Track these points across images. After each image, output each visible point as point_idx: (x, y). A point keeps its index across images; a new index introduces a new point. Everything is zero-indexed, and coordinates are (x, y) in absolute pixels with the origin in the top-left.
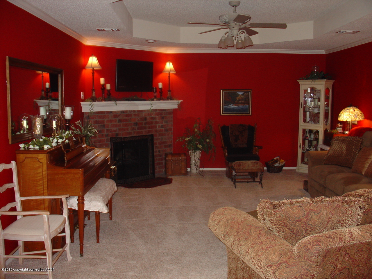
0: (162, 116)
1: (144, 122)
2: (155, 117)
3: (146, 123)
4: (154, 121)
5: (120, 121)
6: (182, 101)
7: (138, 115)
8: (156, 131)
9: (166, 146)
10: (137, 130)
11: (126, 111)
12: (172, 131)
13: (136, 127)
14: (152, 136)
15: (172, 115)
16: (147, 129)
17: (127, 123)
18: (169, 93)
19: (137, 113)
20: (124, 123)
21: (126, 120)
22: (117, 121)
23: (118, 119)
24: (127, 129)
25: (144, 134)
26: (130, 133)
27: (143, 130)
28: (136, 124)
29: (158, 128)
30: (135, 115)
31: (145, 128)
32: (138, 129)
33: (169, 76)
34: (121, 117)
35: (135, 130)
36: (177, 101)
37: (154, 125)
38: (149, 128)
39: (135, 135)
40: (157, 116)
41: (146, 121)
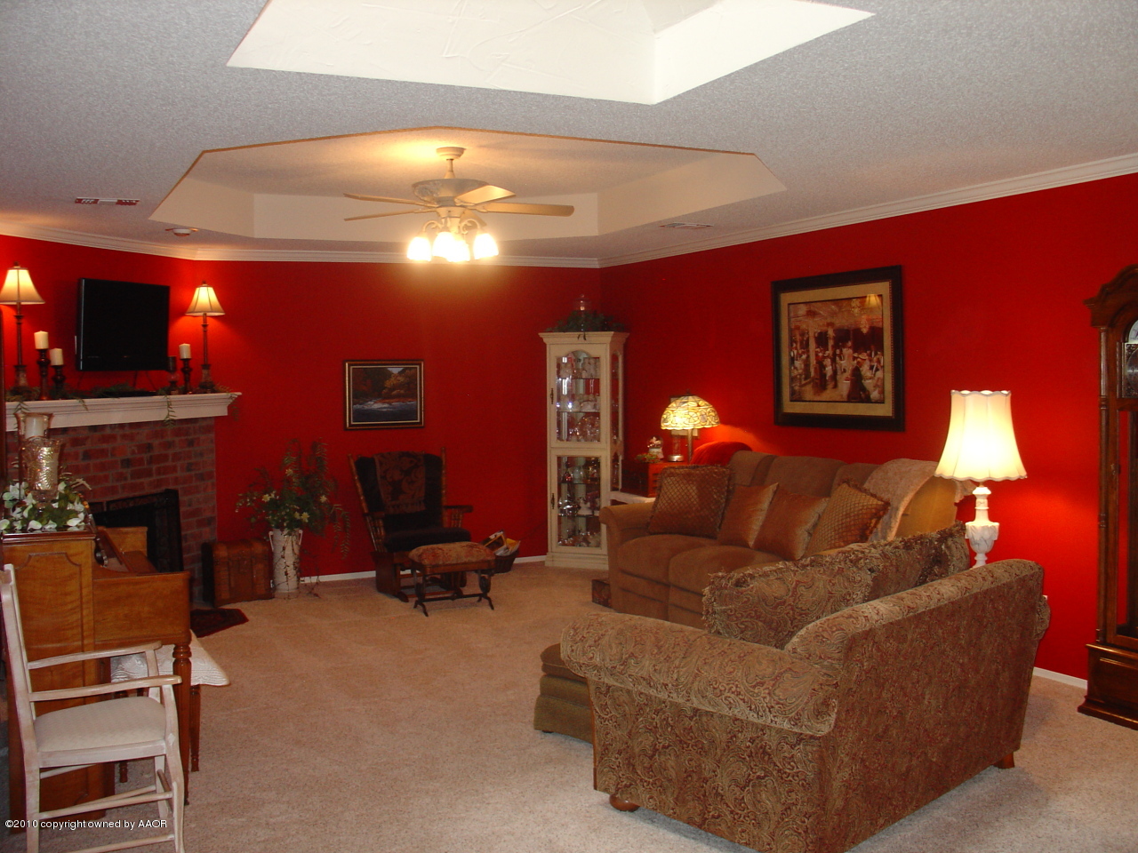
0: (190, 437)
1: (146, 456)
2: (174, 441)
3: (151, 461)
4: (170, 452)
5: (87, 455)
6: (240, 394)
7: (131, 438)
8: (176, 481)
9: (201, 523)
10: (130, 481)
11: (103, 427)
12: (214, 480)
13: (128, 471)
14: (173, 495)
15: (212, 435)
16: (155, 477)
17: (103, 460)
18: (205, 372)
19: (128, 431)
20: (98, 461)
21: (103, 453)
22: (81, 456)
23: (81, 449)
24: (106, 478)
25: (147, 491)
26: (113, 490)
27: (146, 480)
28: (127, 463)
29: (179, 474)
30: (124, 436)
31: (149, 473)
32: (132, 478)
33: (205, 326)
34: (88, 446)
35: (126, 479)
36: (230, 394)
37: (170, 463)
38: (159, 472)
39: (125, 495)
40: (177, 439)
41: (151, 454)
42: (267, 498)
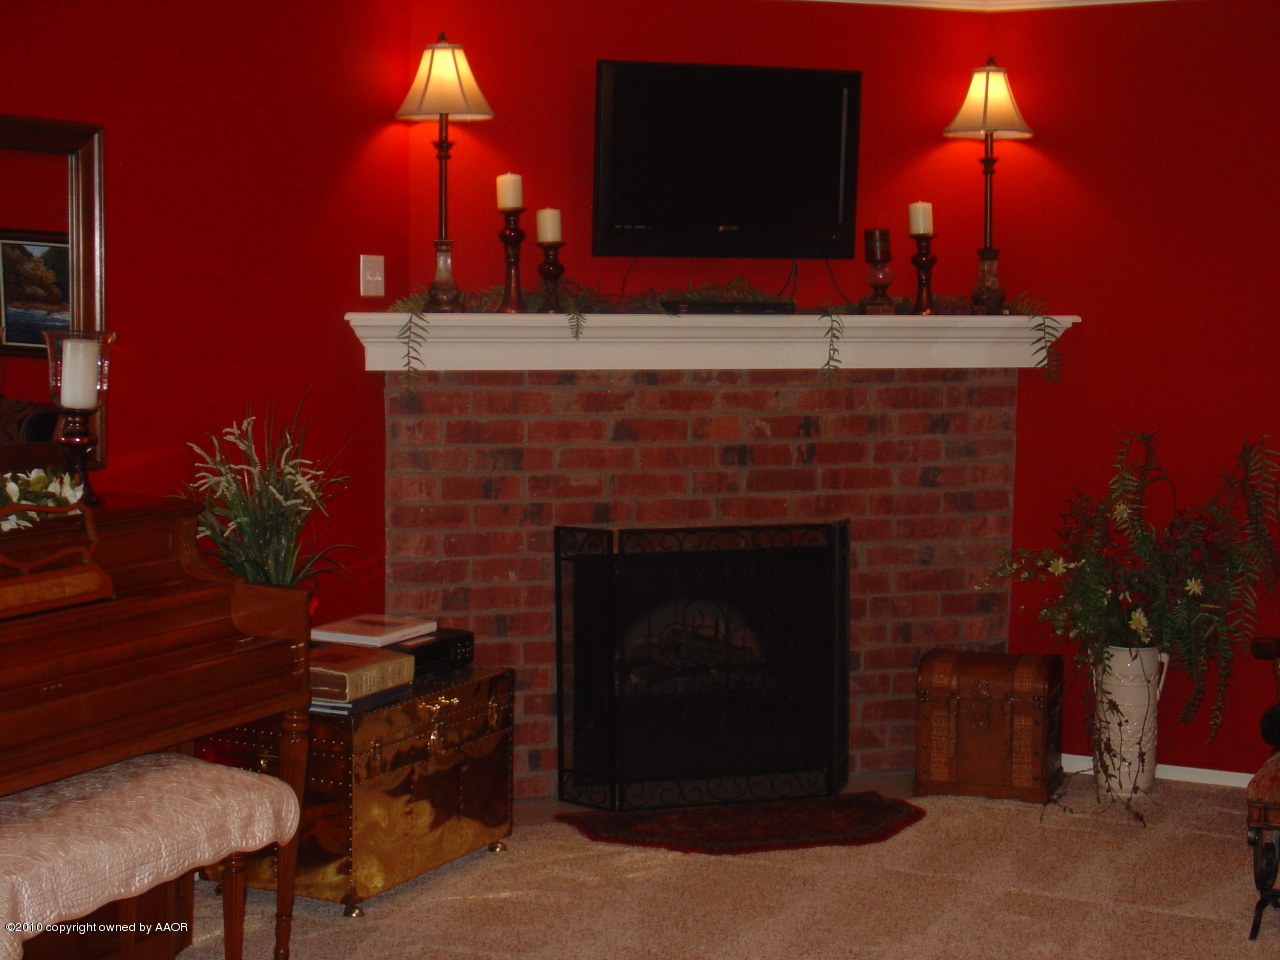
0: (935, 411)
1: (796, 444)
2: (884, 418)
3: (811, 454)
4: (871, 440)
5: (625, 431)
6: (1077, 319)
7: (757, 402)
8: (885, 504)
9: (953, 605)
10: (743, 493)
11: (674, 376)
12: (1009, 513)
13: (741, 474)
14: (841, 534)
15: (1010, 411)
16: (821, 491)
17: (673, 444)
18: (990, 266)
19: (746, 388)
20: (657, 445)
21: (672, 429)
22: (609, 432)
23: (610, 419)
24: (677, 483)
25: (791, 518)
26: (697, 508)
27: (791, 496)
28: (740, 454)
29: (896, 489)
30: (733, 399)
31: (805, 481)
32: (750, 486)
33: (989, 162)
34: (631, 411)
35: (733, 488)
36: (1038, 320)
37: (869, 463)
38: (833, 480)
39: (728, 521)
40: (893, 413)
41: (810, 441)
42: (1059, 567)
